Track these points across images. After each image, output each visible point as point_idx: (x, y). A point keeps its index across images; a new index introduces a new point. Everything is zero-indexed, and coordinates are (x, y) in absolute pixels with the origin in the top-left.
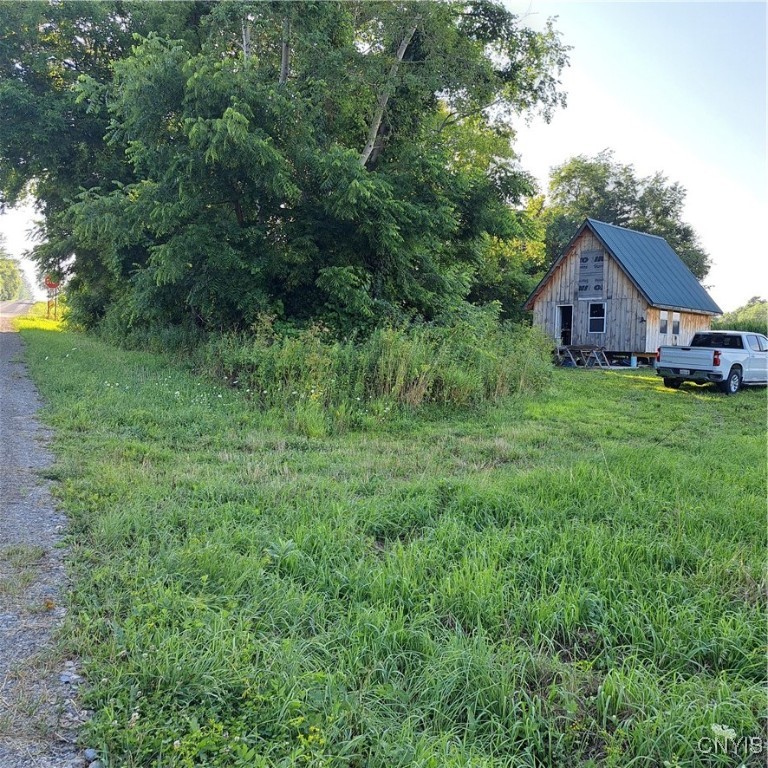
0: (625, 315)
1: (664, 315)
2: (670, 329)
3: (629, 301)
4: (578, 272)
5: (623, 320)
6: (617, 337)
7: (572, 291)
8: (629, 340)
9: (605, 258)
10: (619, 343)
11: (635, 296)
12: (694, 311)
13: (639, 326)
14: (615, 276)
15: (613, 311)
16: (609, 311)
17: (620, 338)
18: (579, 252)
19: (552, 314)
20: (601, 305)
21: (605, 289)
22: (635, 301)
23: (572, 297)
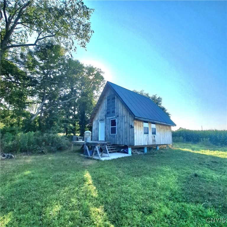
0: (125, 124)
1: (146, 125)
2: (150, 132)
3: (126, 117)
4: (106, 106)
5: (124, 127)
6: (121, 136)
7: (104, 114)
8: (126, 138)
9: (116, 97)
10: (122, 140)
11: (128, 114)
12: (162, 123)
13: (131, 130)
14: (120, 105)
15: (119, 122)
16: (118, 123)
17: (122, 137)
18: (106, 97)
19: (98, 126)
20: (115, 120)
21: (116, 112)
22: (128, 117)
23: (104, 118)
